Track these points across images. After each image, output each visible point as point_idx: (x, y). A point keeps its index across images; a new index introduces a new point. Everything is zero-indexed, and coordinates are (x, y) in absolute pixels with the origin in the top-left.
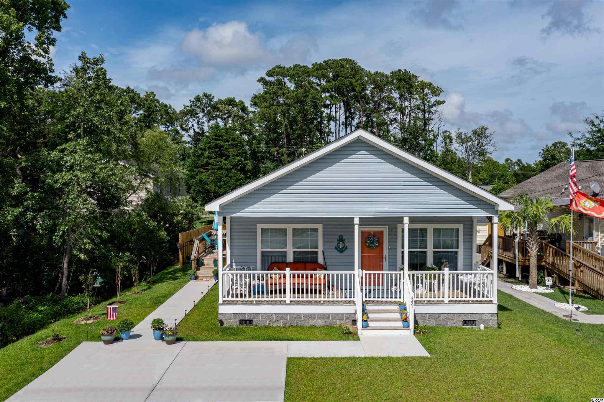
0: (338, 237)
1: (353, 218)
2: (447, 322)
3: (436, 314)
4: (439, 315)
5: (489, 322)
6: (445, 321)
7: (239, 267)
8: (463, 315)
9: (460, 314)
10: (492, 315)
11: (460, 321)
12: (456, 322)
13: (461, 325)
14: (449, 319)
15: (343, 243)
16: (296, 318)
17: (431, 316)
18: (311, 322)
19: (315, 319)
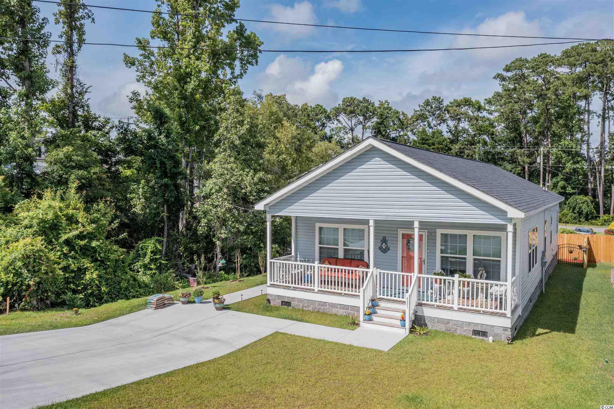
0: (381, 238)
1: (369, 220)
2: (456, 329)
3: (445, 319)
4: (448, 322)
5: (501, 336)
6: (454, 328)
7: (302, 259)
8: (473, 325)
9: (470, 323)
10: (505, 329)
11: (470, 330)
12: (466, 330)
13: (470, 334)
14: (458, 326)
15: (386, 244)
16: (322, 305)
17: (440, 321)
18: (334, 311)
19: (337, 308)
